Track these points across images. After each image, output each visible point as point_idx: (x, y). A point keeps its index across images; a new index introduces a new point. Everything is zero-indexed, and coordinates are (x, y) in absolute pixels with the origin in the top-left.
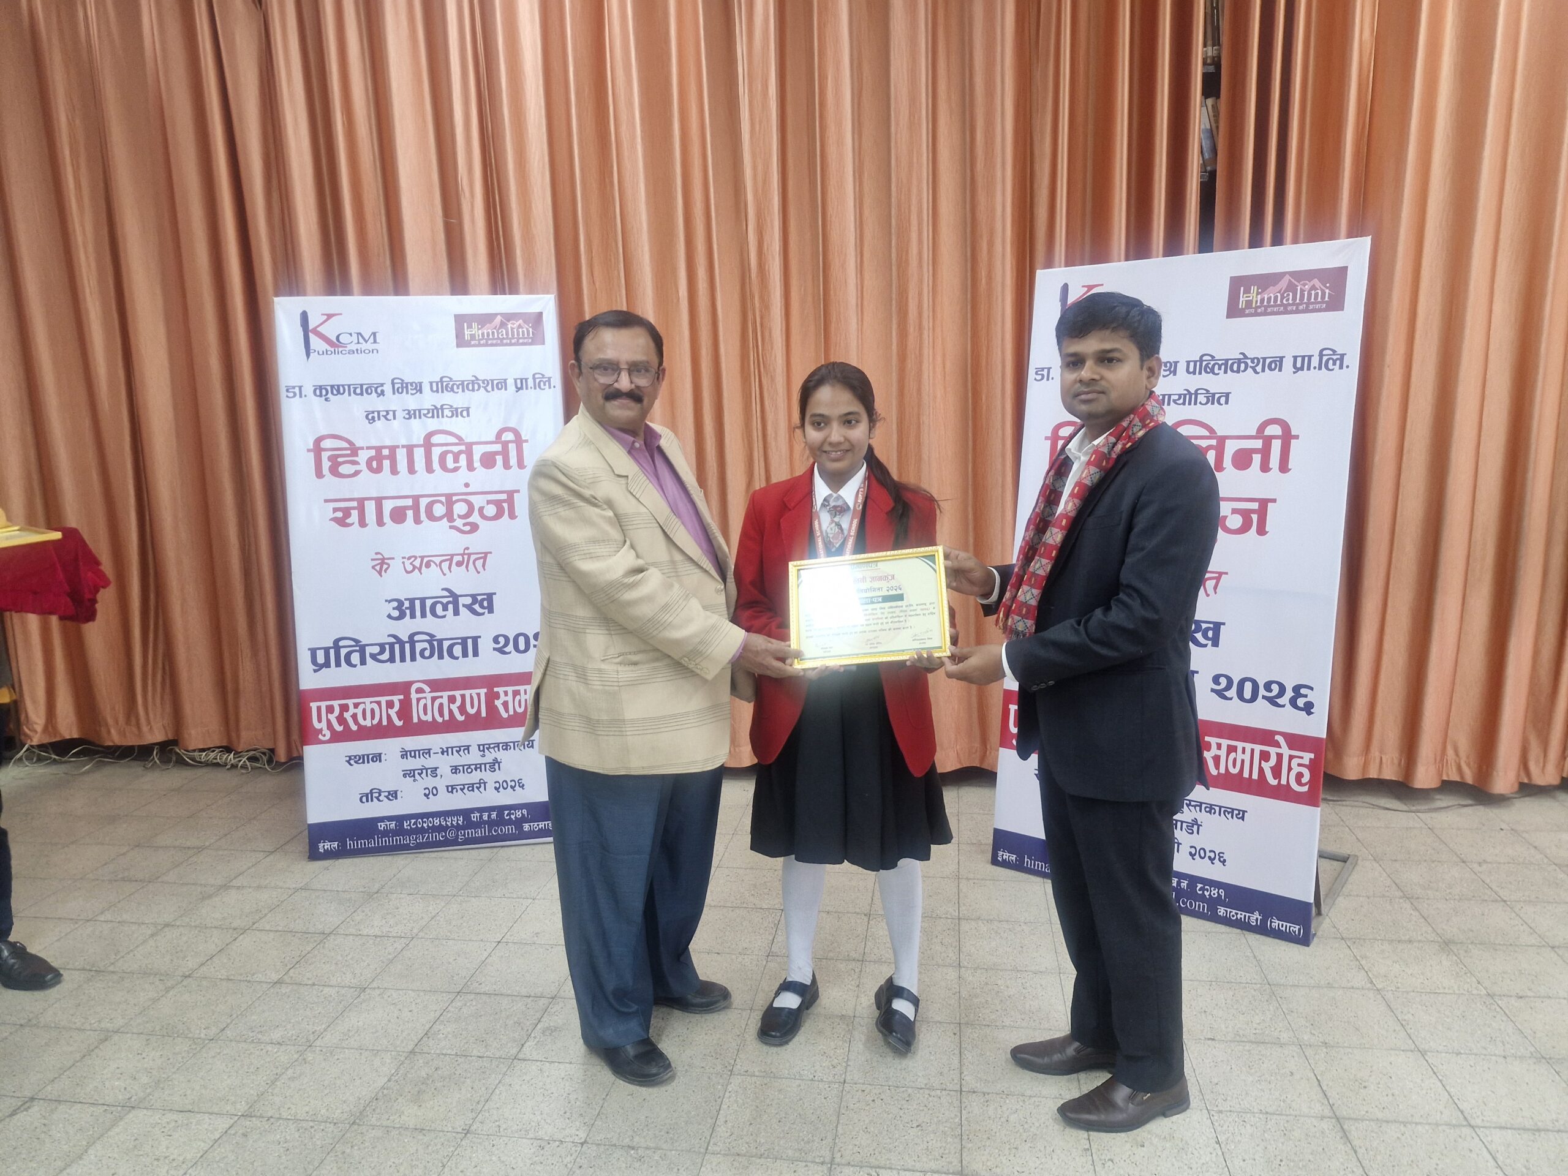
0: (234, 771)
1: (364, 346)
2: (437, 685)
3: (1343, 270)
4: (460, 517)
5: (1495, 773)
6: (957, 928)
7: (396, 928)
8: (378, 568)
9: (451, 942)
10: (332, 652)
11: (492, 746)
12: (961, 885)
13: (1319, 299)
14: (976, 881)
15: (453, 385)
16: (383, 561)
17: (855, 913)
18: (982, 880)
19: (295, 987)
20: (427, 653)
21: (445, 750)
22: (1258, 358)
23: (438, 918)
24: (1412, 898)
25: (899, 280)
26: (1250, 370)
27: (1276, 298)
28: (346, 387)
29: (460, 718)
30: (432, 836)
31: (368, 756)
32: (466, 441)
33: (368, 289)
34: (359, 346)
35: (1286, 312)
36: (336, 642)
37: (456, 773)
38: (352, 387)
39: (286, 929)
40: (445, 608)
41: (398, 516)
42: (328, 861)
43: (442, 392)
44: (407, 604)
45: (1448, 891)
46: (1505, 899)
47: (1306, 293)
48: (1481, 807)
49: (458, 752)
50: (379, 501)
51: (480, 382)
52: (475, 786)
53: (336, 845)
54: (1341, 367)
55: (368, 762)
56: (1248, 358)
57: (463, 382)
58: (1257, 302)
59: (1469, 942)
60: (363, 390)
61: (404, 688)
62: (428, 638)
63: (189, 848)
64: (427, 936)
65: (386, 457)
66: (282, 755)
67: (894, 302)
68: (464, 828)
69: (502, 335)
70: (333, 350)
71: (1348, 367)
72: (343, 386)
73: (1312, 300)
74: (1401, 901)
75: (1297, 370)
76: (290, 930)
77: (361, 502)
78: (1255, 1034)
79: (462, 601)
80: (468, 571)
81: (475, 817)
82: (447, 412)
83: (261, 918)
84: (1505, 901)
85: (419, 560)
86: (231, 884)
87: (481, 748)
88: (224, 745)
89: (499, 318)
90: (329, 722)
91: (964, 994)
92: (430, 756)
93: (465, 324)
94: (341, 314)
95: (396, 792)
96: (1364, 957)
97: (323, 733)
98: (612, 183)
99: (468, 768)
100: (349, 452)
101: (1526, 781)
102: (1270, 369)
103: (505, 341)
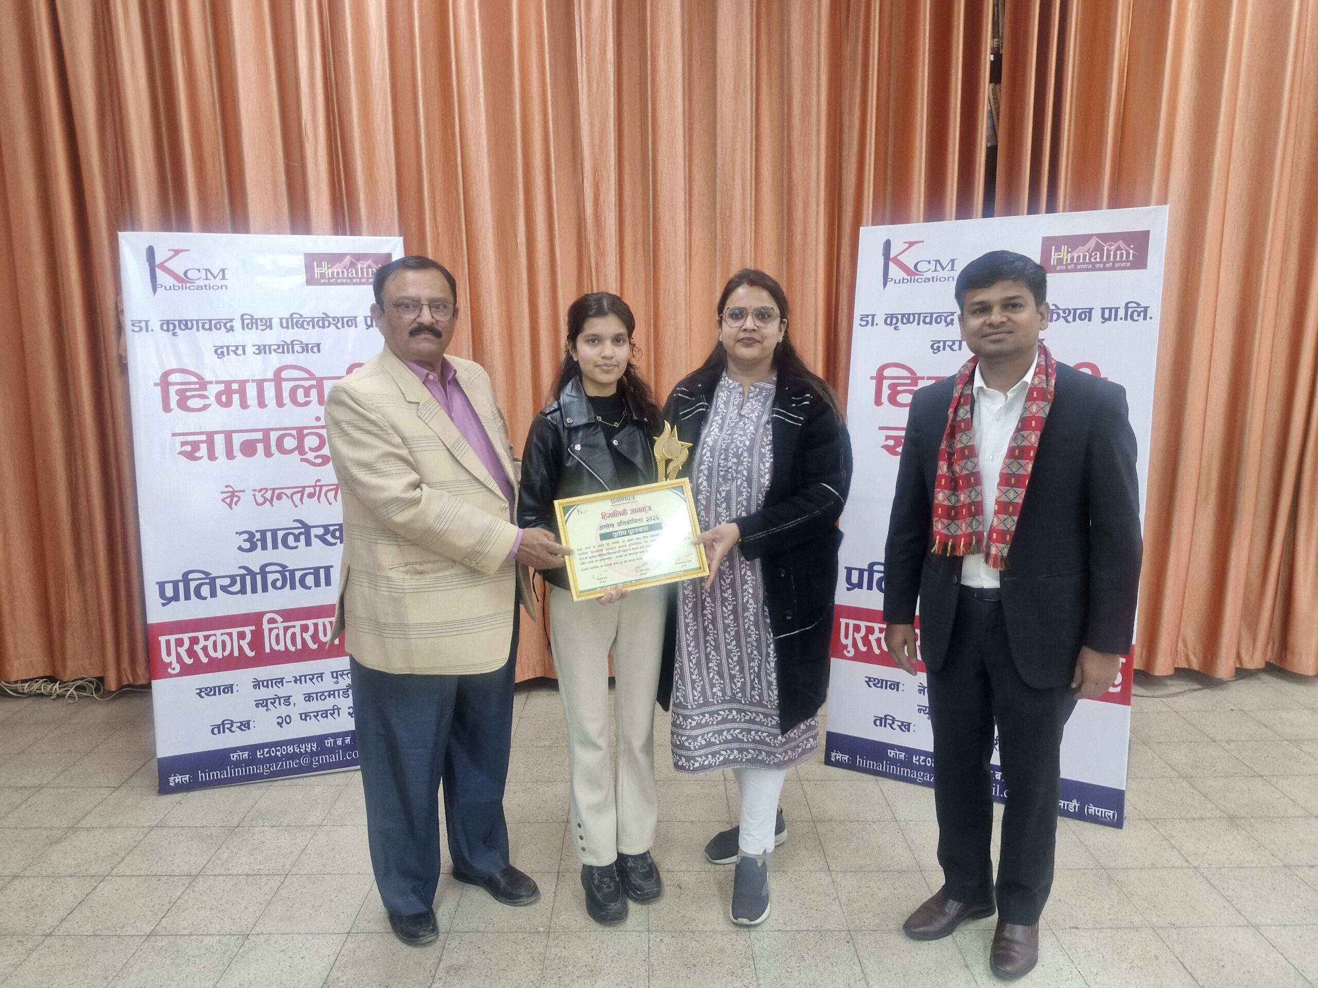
0: (61, 701)
1: (213, 282)
2: (289, 615)
3: (1145, 235)
4: (311, 449)
5: (1219, 661)
6: (814, 831)
7: (267, 865)
8: (228, 501)
9: (327, 877)
10: (181, 585)
11: (345, 672)
12: (804, 786)
13: (1124, 259)
14: (815, 782)
15: (303, 321)
16: (233, 494)
17: (717, 821)
18: (822, 780)
19: (172, 939)
20: (279, 584)
21: (298, 678)
22: (1069, 311)
23: (308, 851)
24: (1187, 777)
25: (722, 232)
26: (1062, 320)
27: (1085, 256)
28: (195, 322)
29: (313, 646)
30: (286, 764)
31: (219, 687)
32: (318, 375)
33: (207, 226)
34: (207, 282)
35: (1094, 269)
36: (186, 575)
37: (309, 700)
38: (200, 322)
39: (149, 873)
40: (297, 539)
41: (248, 449)
42: (180, 794)
43: (293, 328)
44: (258, 536)
45: (1213, 769)
46: (1261, 774)
47: (1112, 253)
48: (1207, 690)
49: (311, 680)
50: (228, 435)
51: (331, 319)
52: (329, 712)
53: (187, 778)
54: (1145, 318)
55: (220, 694)
56: (1060, 309)
57: (313, 318)
58: (1067, 259)
59: (1249, 816)
60: (212, 325)
61: (255, 619)
62: (280, 569)
63: (25, 787)
64: (301, 872)
65: (235, 392)
66: (112, 684)
67: (718, 253)
68: (317, 754)
69: (352, 274)
70: (180, 285)
71: (1151, 318)
72: (191, 321)
73: (1118, 259)
74: (1179, 780)
75: (1105, 320)
76: (153, 874)
77: (210, 436)
78: (1110, 919)
79: (314, 532)
80: (320, 502)
81: (329, 743)
82: (297, 348)
83: (119, 862)
84: (1261, 776)
85: (270, 492)
86: (79, 825)
87: (335, 675)
88: (47, 674)
89: (348, 258)
90: (178, 655)
91: (843, 900)
92: (282, 685)
93: (315, 263)
94: (188, 250)
95: (248, 722)
96: (1172, 837)
97: (173, 666)
98: (453, 135)
99: (321, 695)
100: (197, 386)
101: (1238, 666)
102: (1080, 319)
103: (355, 281)
